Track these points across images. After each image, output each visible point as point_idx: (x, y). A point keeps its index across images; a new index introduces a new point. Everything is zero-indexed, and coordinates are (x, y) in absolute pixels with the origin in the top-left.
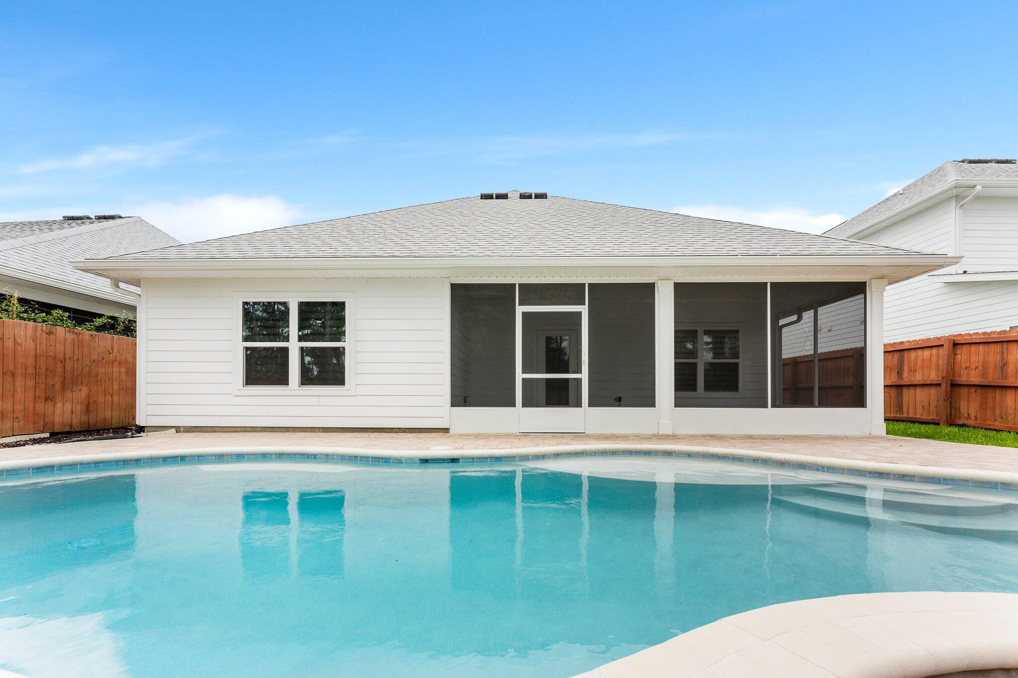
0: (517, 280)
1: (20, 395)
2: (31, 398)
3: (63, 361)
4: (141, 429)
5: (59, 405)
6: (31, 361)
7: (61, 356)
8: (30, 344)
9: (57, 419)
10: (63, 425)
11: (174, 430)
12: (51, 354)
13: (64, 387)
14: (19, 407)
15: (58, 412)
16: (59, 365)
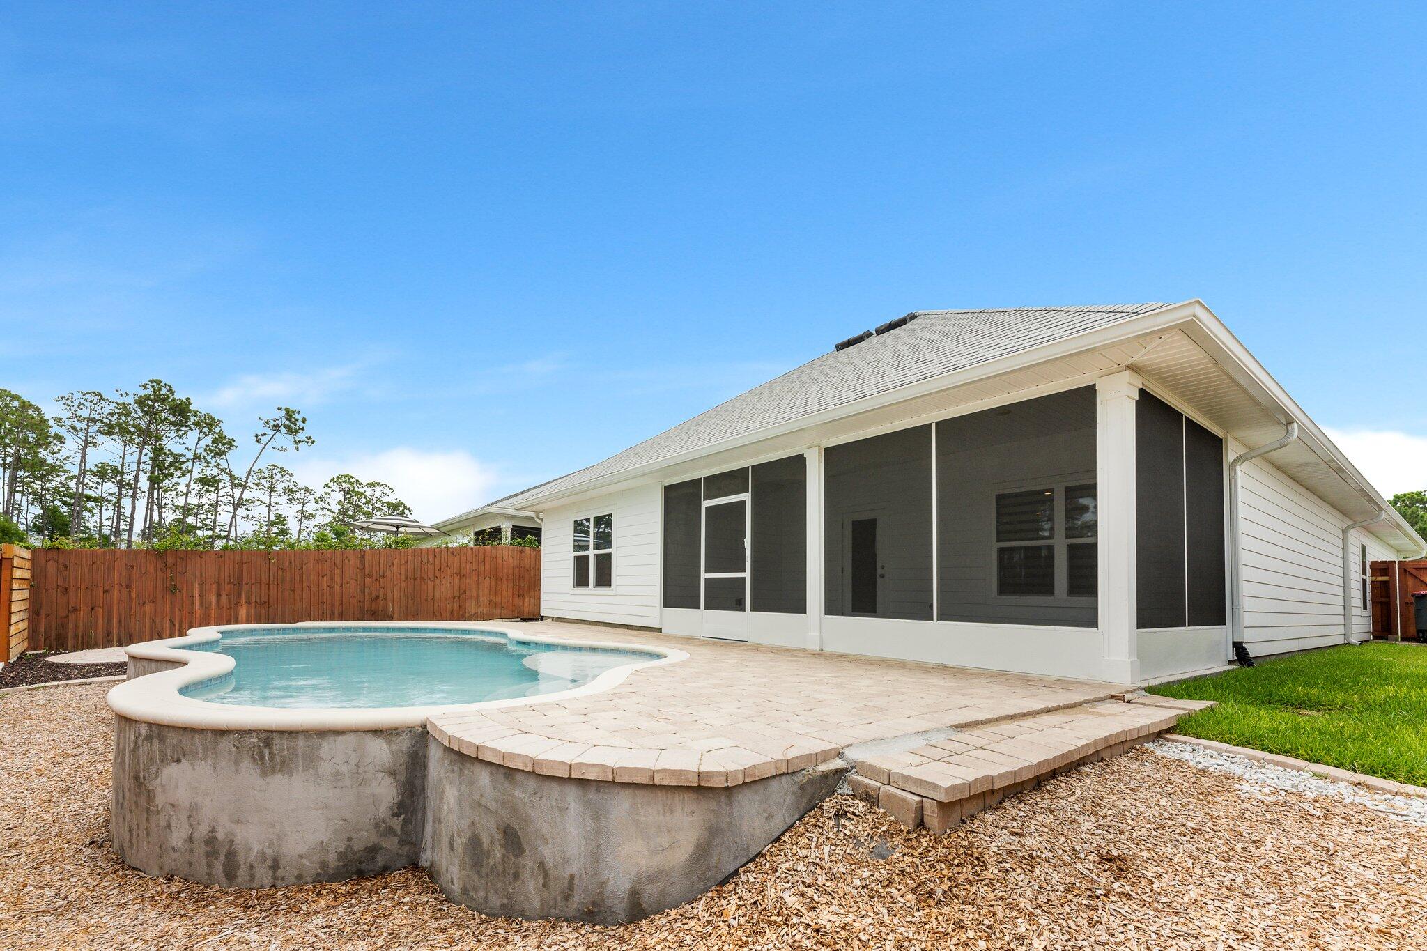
0: (701, 474)
1: (505, 593)
2: (511, 595)
3: (529, 571)
4: (542, 618)
5: (527, 600)
6: (511, 571)
7: (528, 566)
8: (511, 560)
9: (526, 609)
10: (529, 614)
11: (550, 619)
12: (522, 565)
13: (529, 588)
14: (504, 601)
15: (526, 605)
16: (527, 573)
